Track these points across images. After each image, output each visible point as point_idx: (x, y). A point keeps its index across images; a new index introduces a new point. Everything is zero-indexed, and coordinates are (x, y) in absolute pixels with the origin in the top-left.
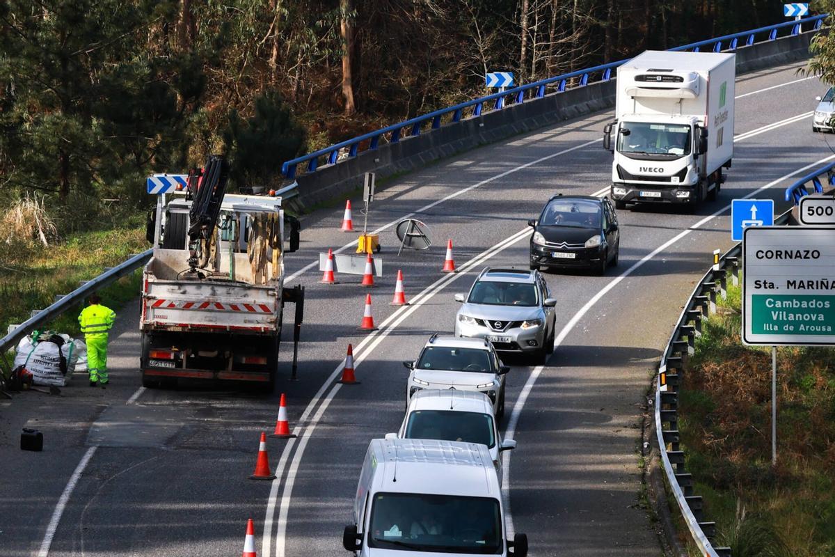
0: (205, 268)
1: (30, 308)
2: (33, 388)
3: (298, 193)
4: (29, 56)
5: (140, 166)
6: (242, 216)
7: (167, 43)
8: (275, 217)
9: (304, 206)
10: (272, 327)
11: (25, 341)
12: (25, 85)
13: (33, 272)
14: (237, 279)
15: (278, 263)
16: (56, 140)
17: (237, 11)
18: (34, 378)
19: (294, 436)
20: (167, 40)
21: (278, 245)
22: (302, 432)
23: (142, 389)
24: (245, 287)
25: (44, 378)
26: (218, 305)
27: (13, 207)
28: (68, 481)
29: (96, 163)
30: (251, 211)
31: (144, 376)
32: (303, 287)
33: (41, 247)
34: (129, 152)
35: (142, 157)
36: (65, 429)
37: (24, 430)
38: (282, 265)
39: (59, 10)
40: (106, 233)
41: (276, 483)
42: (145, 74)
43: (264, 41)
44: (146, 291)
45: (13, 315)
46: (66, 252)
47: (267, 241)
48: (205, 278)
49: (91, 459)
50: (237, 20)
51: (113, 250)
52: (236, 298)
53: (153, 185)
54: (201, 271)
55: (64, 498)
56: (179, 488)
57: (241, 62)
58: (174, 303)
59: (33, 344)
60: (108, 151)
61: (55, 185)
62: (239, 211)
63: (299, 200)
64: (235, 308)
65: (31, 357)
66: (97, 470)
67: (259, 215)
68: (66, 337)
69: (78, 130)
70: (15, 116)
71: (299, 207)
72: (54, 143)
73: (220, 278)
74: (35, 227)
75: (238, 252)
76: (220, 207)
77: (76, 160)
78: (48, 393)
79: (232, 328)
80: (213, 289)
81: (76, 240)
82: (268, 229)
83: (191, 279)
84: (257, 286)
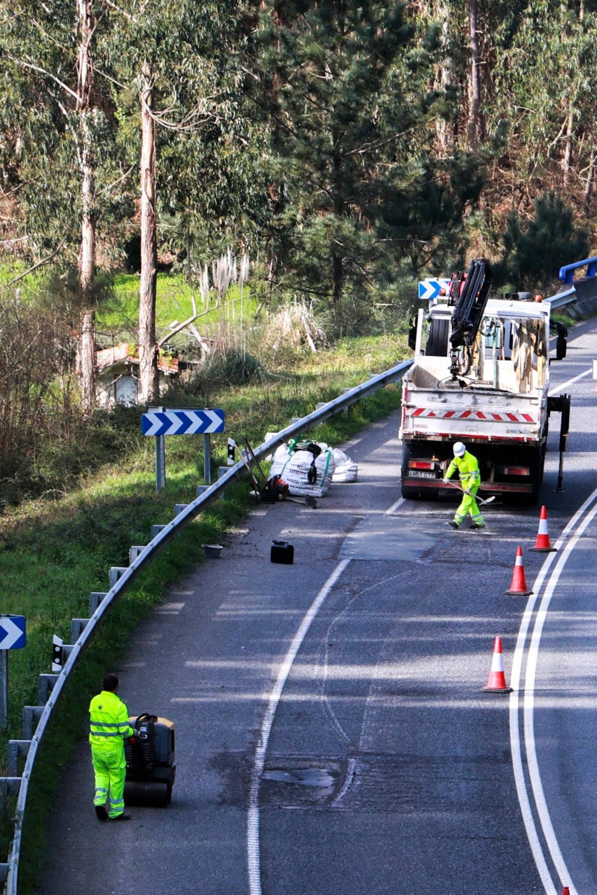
0: (468, 376)
1: (290, 415)
2: (288, 498)
3: (576, 298)
4: (299, 156)
5: (415, 270)
6: (507, 323)
7: (457, 143)
8: (540, 324)
9: (582, 312)
10: (536, 438)
11: (282, 450)
12: (296, 186)
13: (298, 378)
14: (501, 388)
15: (543, 371)
16: (327, 242)
17: (528, 112)
18: (290, 488)
19: (555, 550)
20: (456, 140)
21: (543, 353)
22: (564, 545)
23: (401, 500)
24: (509, 396)
25: (300, 488)
26: (480, 414)
27: (280, 311)
28: (316, 595)
29: (370, 267)
30: (515, 318)
31: (403, 487)
32: (569, 396)
33: (309, 353)
34: (405, 255)
35: (419, 260)
36: (318, 540)
37: (274, 542)
38: (547, 373)
39: (332, 109)
40: (376, 338)
41: (532, 599)
42: (420, 175)
43: (555, 142)
44: (405, 400)
45: (272, 423)
46: (334, 358)
47: (532, 348)
48: (466, 386)
49: (343, 572)
50: (528, 120)
51: (383, 357)
52: (498, 406)
53: (424, 290)
54: (462, 379)
55: (312, 612)
56: (431, 603)
57: (531, 164)
58: (434, 412)
59: (289, 453)
60: (382, 255)
61: (327, 288)
62: (503, 317)
63: (577, 306)
64: (497, 418)
65: (287, 467)
66: (348, 585)
67: (524, 322)
68: (323, 446)
69: (350, 232)
70: (286, 218)
71: (577, 313)
72: (326, 246)
73: (483, 386)
74: (303, 332)
75: (502, 359)
76: (483, 313)
77: (349, 263)
78: (303, 504)
79: (493, 438)
80: (474, 398)
81: (344, 345)
82: (533, 337)
83: (453, 388)
84: (520, 395)
